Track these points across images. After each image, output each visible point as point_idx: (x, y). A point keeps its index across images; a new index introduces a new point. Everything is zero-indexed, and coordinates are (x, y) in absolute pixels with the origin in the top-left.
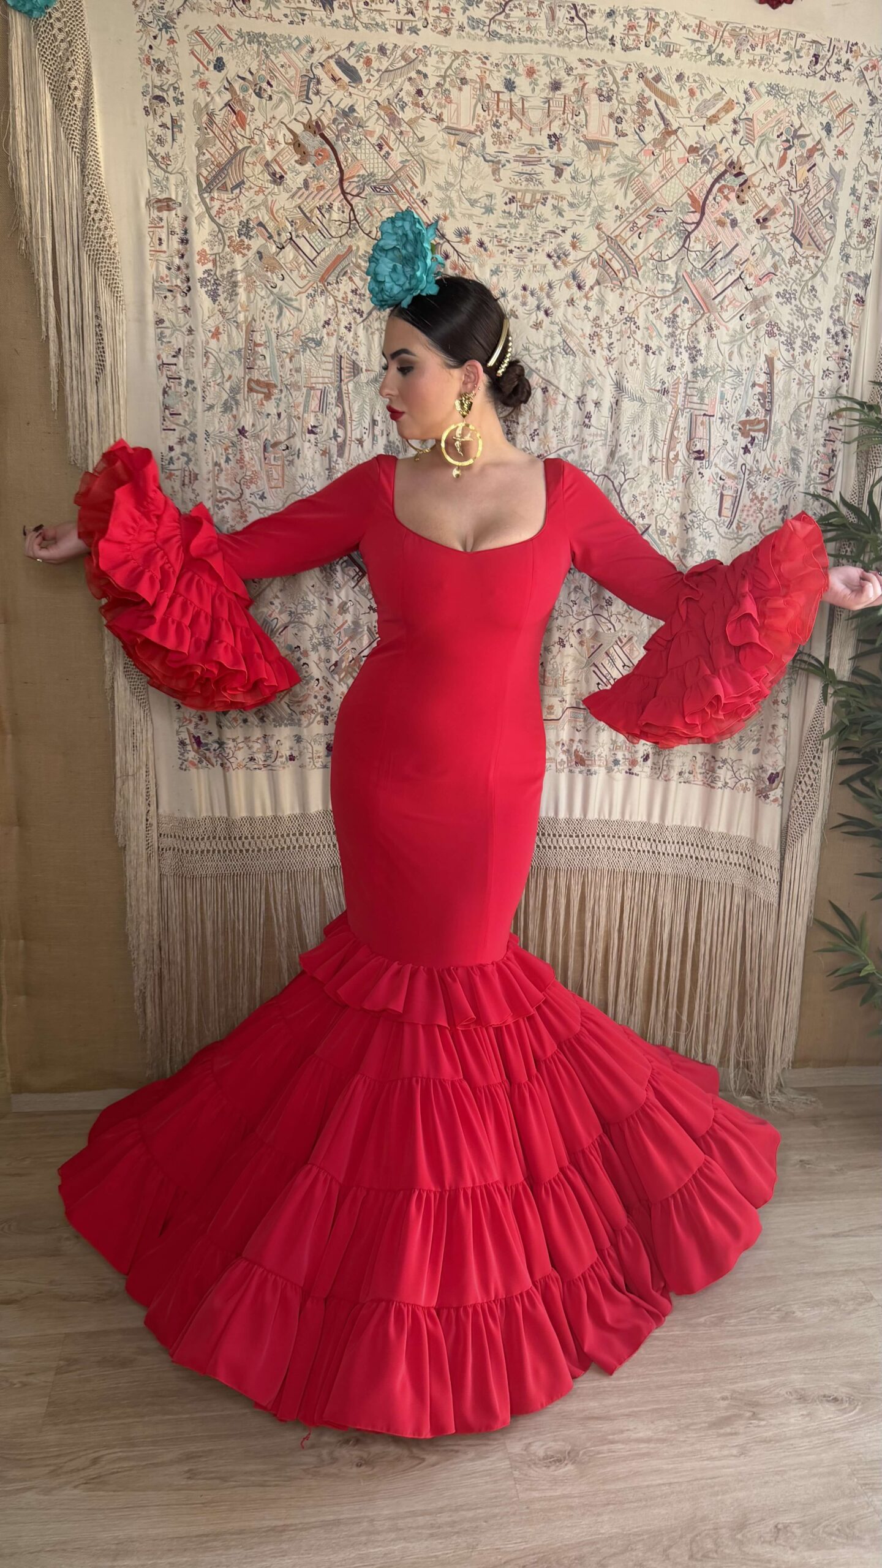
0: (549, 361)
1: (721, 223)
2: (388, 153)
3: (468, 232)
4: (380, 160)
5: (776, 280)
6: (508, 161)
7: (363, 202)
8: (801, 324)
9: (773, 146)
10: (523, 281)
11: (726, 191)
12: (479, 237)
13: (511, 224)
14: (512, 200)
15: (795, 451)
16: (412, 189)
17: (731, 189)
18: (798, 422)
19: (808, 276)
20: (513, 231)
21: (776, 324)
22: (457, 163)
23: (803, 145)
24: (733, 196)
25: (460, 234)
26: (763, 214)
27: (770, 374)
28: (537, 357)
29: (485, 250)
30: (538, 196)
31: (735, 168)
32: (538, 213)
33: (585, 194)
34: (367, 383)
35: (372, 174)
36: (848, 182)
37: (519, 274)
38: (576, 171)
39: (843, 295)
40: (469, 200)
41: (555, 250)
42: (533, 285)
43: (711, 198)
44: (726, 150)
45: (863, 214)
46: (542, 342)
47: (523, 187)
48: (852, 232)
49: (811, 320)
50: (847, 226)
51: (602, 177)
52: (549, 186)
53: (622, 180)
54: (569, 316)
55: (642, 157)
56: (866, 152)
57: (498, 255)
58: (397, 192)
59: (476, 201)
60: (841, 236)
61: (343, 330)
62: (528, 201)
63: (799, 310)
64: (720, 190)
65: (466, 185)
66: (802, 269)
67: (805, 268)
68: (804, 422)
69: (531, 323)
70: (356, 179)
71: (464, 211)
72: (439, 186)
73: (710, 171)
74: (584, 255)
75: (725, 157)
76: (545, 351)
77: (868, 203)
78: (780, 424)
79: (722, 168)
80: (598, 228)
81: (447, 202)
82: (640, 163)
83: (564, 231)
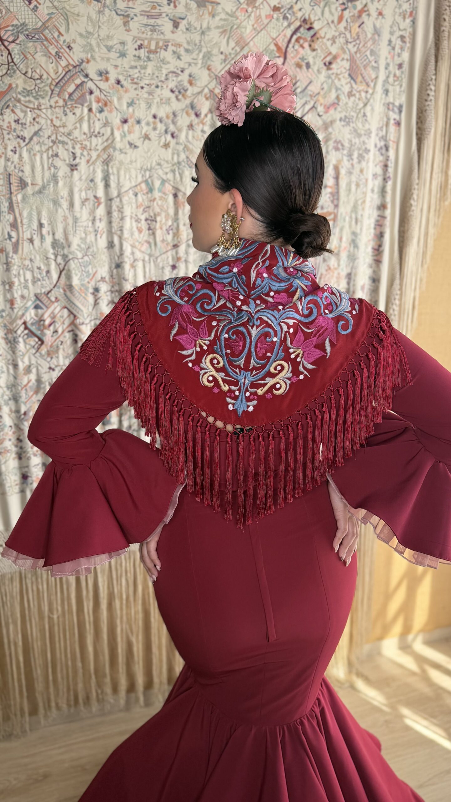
0: (177, 173)
1: (299, 66)
2: (36, 6)
3: (107, 73)
4: (30, 12)
5: (339, 109)
6: (136, 15)
7: (18, 47)
8: (357, 141)
9: (333, 7)
10: (153, 111)
11: (301, 41)
12: (116, 76)
13: (141, 66)
14: (140, 47)
15: (354, 234)
16: (58, 36)
17: (305, 40)
18: (356, 213)
19: (361, 105)
20: (143, 71)
21: (340, 141)
22: (94, 16)
23: (355, 7)
24: (306, 45)
25: (100, 74)
26: (328, 59)
27: (337, 178)
28: (168, 170)
29: (122, 86)
30: (161, 44)
31: (307, 25)
32: (162, 57)
33: (197, 42)
34: (33, 194)
35: (24, 24)
36: (386, 36)
37: (149, 107)
38: (189, 24)
39: (385, 119)
40: (106, 46)
41: (176, 87)
42: (161, 114)
43: (291, 46)
44: (300, 10)
45: (398, 61)
46: (170, 158)
47: (148, 36)
48: (390, 73)
49: (363, 138)
50: (386, 68)
51: (209, 28)
52: (169, 35)
53: (225, 31)
54: (190, 137)
55: (238, 13)
56: (398, 14)
57: (132, 90)
58: (46, 39)
59: (112, 47)
60: (382, 77)
61: (10, 153)
62: (153, 47)
63: (356, 131)
64: (297, 40)
65: (103, 33)
66: (357, 101)
67: (359, 99)
68: (360, 213)
69: (162, 144)
70: (10, 28)
71: (103, 55)
72: (81, 35)
73: (289, 26)
74: (199, 90)
75: (299, 15)
76: (173, 165)
77: (400, 51)
78: (344, 214)
79: (298, 24)
80: (209, 69)
81: (89, 48)
82: (237, 18)
83: (182, 71)
